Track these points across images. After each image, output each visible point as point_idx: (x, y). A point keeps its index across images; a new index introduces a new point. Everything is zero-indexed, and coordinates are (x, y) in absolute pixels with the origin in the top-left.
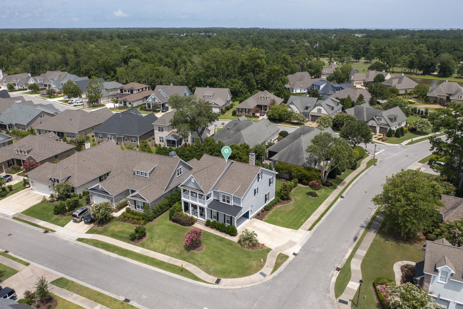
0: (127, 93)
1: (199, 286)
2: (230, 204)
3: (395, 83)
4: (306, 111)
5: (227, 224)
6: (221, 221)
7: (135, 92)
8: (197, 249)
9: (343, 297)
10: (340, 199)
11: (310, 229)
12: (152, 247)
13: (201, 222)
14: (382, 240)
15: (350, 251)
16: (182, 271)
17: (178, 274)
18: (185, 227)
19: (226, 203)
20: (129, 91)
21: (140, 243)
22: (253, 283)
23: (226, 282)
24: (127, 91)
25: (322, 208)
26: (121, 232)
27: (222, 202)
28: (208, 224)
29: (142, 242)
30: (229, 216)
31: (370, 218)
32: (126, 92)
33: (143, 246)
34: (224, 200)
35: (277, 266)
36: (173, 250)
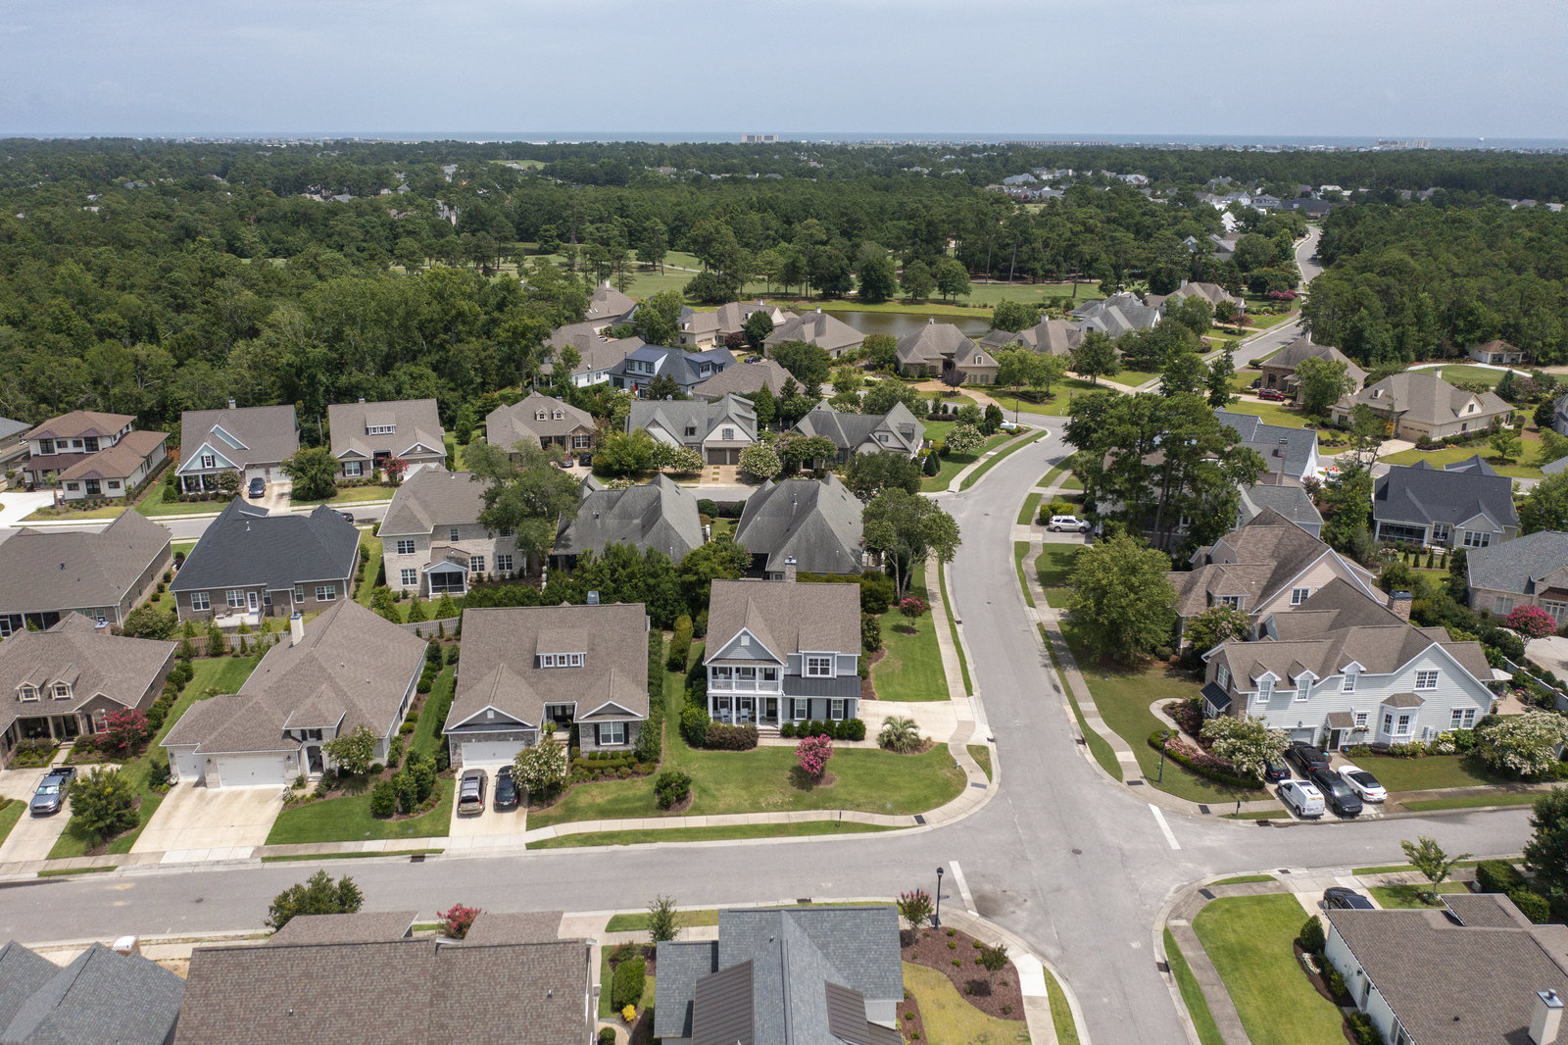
0: (71, 449)
1: (899, 838)
2: (830, 676)
3: (808, 333)
4: (691, 439)
5: (838, 721)
6: (819, 715)
7: (103, 444)
8: (823, 781)
9: (1128, 776)
10: (959, 628)
11: (969, 693)
12: (721, 805)
13: (770, 734)
14: (1097, 678)
15: (1069, 709)
16: (837, 827)
17: (835, 833)
18: (746, 751)
19: (819, 675)
20: (77, 444)
21: (688, 808)
22: (979, 802)
23: (934, 816)
24: (70, 444)
25: (947, 652)
26: (616, 801)
27: (808, 675)
28: (786, 733)
29: (691, 804)
30: (840, 701)
31: (1042, 647)
32: (66, 446)
33: (699, 811)
34: (813, 671)
35: (986, 766)
36: (777, 799)
